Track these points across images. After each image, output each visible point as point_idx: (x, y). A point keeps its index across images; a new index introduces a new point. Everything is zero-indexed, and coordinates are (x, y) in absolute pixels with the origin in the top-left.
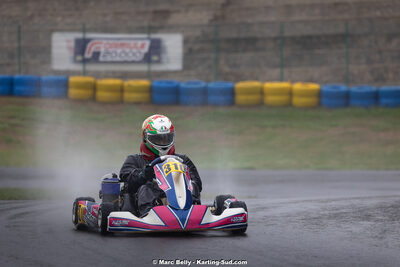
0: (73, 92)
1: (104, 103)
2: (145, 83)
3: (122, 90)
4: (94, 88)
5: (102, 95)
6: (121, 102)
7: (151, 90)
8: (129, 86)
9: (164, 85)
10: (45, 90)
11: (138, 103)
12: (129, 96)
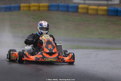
0: (80, 10)
1: (91, 15)
2: (106, 8)
3: (97, 10)
4: (87, 9)
5: (90, 12)
6: (97, 14)
7: (108, 10)
8: (100, 9)
9: (112, 9)
10: (70, 9)
11: (103, 15)
12: (100, 12)
